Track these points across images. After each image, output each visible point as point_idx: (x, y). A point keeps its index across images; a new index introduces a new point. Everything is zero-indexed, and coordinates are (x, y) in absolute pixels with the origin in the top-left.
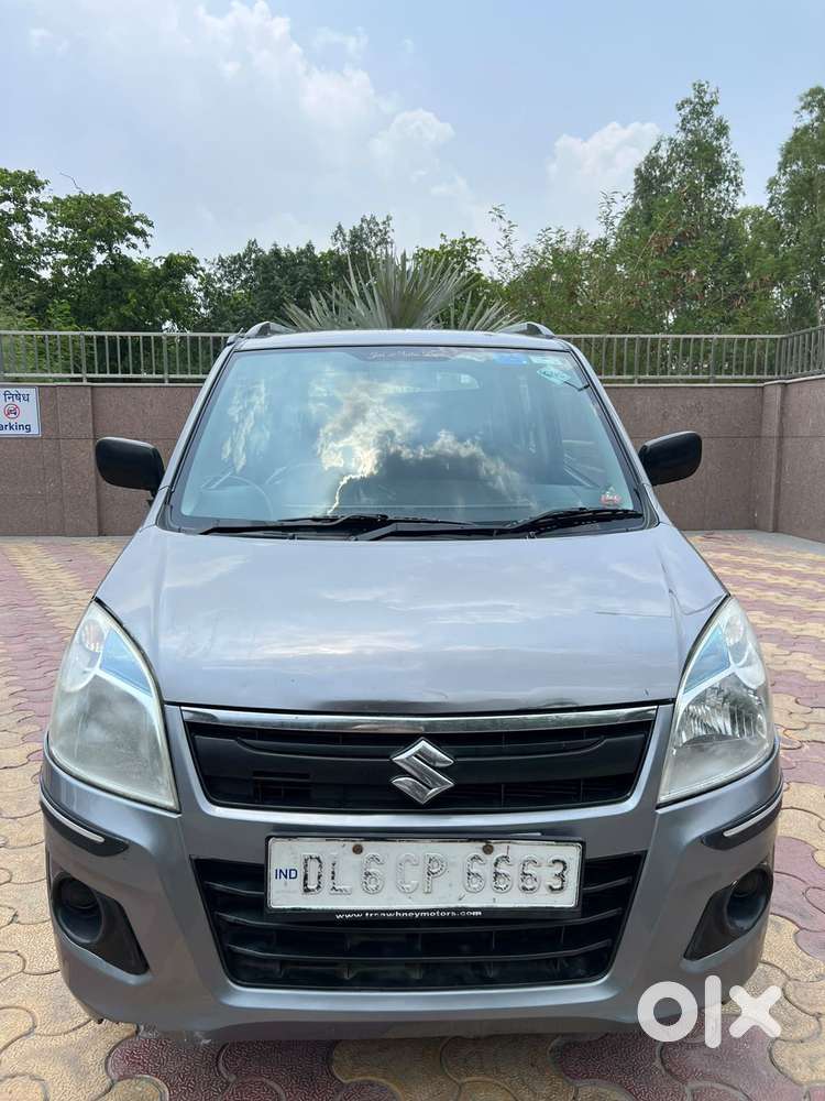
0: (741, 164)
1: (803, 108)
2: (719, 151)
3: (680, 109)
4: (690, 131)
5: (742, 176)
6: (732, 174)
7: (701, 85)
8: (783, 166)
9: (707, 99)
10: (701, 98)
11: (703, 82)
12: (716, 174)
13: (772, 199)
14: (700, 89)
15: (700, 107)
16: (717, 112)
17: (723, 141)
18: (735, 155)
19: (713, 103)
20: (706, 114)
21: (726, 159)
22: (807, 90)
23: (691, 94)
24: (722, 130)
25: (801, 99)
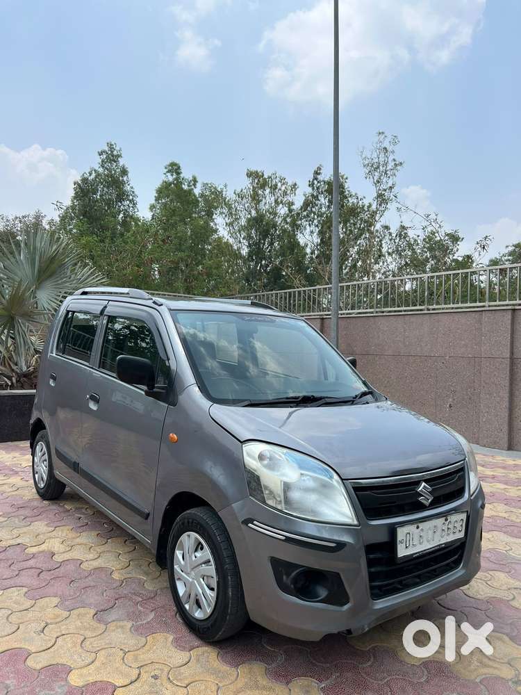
0: (136, 193)
1: (168, 172)
2: (123, 183)
3: (100, 155)
4: (106, 168)
5: (137, 200)
6: (131, 197)
7: (111, 145)
8: (157, 199)
9: (115, 153)
10: (112, 152)
11: (113, 143)
12: (122, 196)
13: (153, 216)
14: (111, 147)
15: (111, 156)
16: (122, 162)
17: (125, 178)
18: (132, 188)
19: (119, 156)
20: (115, 162)
21: (127, 188)
22: (168, 163)
23: (106, 149)
24: (124, 172)
25: (166, 168)
